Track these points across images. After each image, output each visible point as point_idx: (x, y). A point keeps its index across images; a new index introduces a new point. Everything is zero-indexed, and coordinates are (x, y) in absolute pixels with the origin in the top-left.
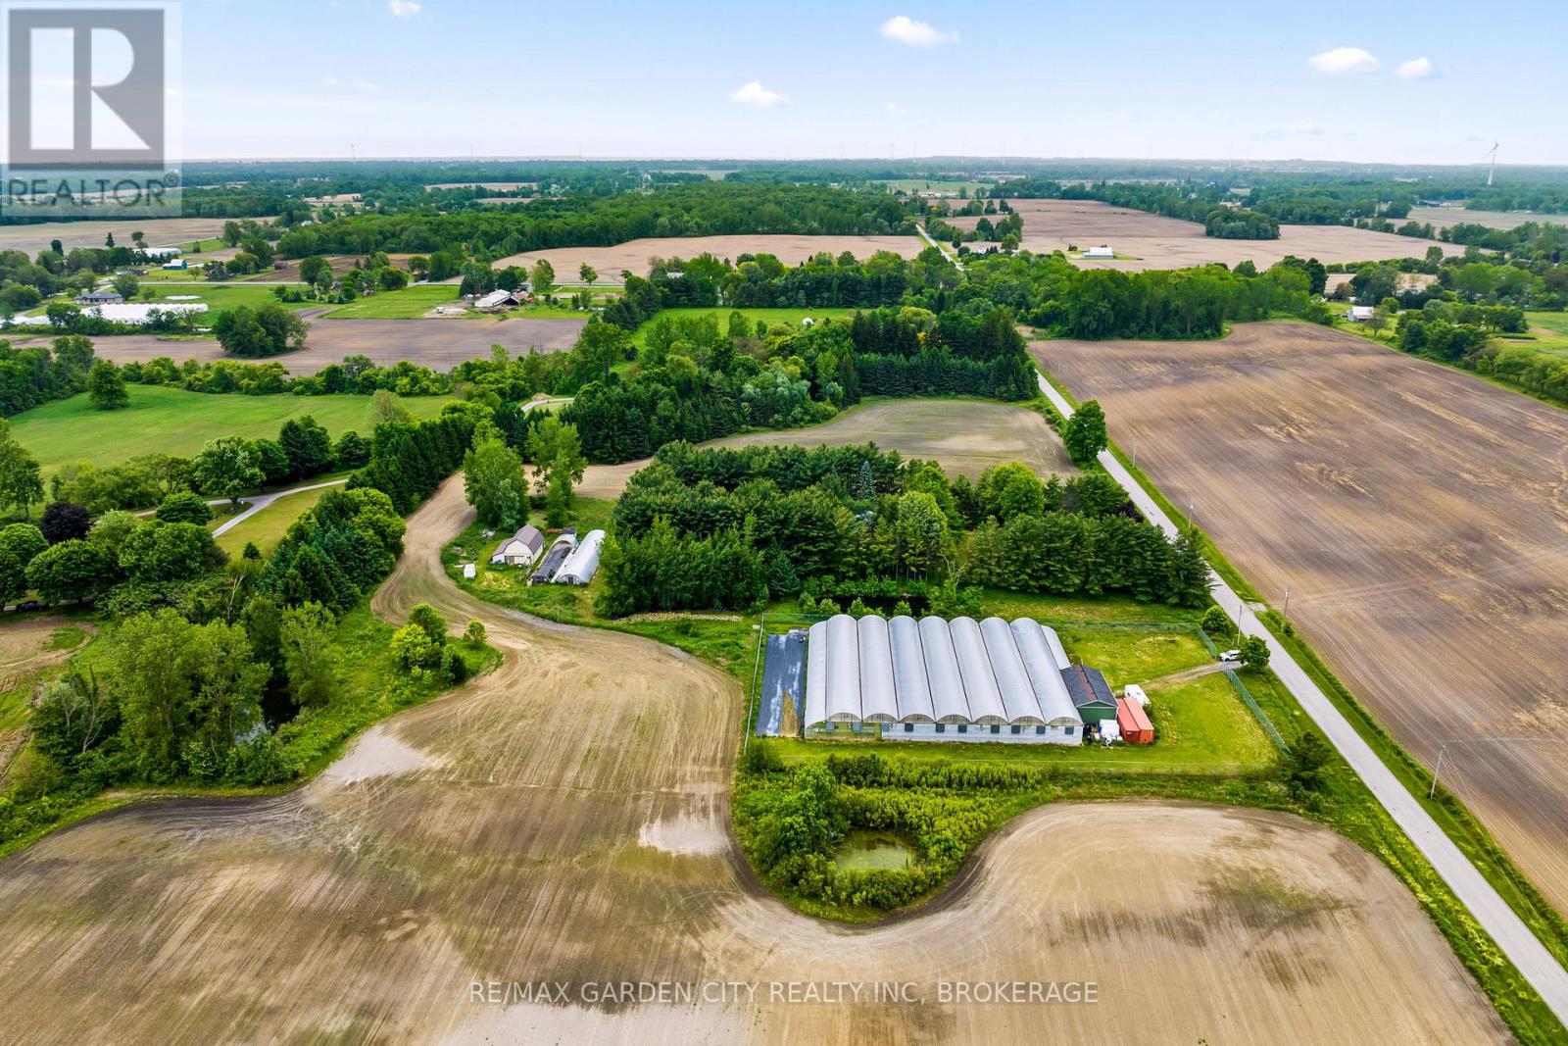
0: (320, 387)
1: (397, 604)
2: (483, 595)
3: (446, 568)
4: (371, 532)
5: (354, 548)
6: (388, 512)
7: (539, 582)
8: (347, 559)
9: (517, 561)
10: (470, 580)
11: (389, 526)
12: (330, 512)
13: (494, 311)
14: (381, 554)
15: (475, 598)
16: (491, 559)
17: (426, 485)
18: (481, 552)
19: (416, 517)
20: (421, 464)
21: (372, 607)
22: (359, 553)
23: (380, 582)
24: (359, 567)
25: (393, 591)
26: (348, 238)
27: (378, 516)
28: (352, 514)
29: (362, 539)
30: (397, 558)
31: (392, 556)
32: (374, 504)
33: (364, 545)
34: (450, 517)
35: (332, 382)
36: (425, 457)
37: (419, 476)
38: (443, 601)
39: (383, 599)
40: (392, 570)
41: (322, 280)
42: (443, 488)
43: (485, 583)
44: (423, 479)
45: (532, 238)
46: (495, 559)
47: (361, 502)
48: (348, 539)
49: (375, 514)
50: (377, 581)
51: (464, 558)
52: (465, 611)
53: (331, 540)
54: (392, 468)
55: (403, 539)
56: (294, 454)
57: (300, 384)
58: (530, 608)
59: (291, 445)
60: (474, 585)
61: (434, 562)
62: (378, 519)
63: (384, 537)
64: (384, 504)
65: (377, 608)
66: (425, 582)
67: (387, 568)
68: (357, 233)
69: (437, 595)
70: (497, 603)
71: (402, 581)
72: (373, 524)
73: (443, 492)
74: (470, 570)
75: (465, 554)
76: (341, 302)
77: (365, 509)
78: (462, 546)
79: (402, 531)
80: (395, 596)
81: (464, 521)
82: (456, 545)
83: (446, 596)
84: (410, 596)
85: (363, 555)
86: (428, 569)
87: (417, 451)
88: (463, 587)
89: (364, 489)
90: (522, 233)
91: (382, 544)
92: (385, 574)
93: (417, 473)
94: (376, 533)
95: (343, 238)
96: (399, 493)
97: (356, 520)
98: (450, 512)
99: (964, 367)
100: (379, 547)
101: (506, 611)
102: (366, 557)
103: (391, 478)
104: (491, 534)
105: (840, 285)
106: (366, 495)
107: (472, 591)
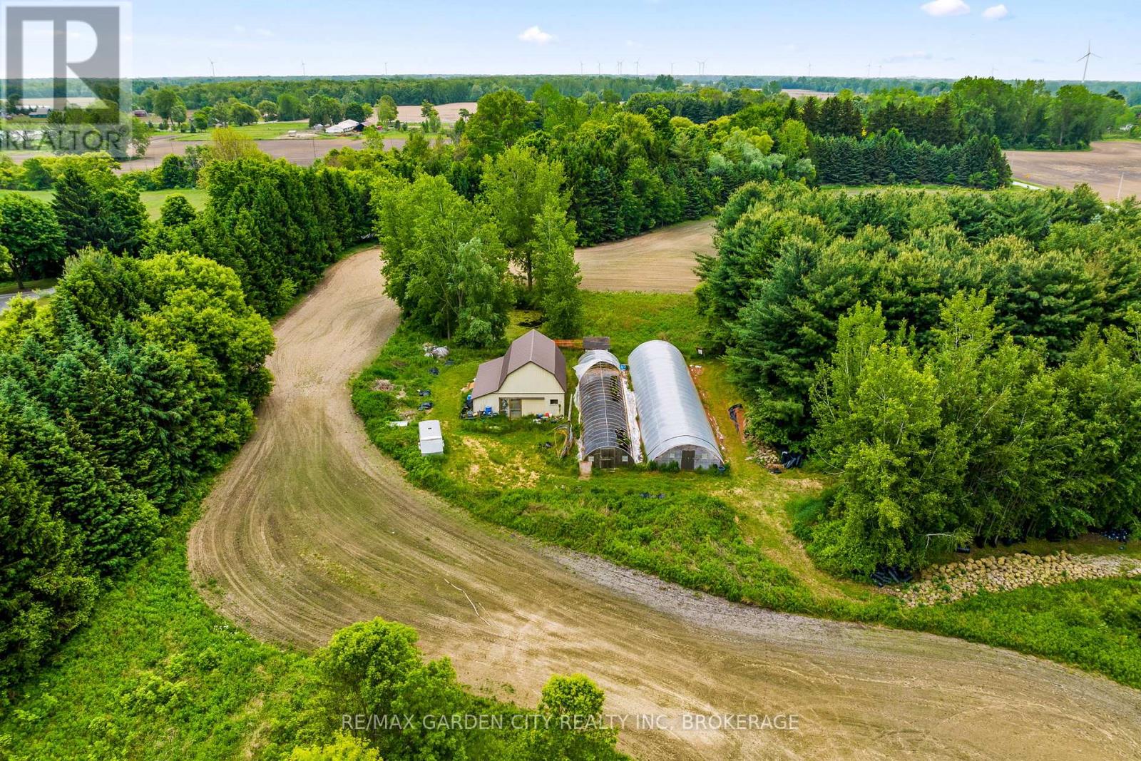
0: (154, 180)
1: (261, 539)
2: (486, 506)
3: (370, 430)
4: (190, 349)
5: (141, 390)
6: (233, 304)
7: (608, 465)
8: (118, 424)
9: (527, 409)
10: (437, 460)
11: (235, 335)
12: (85, 299)
13: (345, 134)
14: (215, 402)
15: (466, 516)
16: (468, 405)
17: (302, 268)
18: (435, 388)
19: (289, 323)
20: (293, 231)
21: (191, 554)
22: (155, 404)
23: (214, 471)
24: (155, 440)
25: (250, 495)
26: (203, 95)
27: (209, 310)
28: (143, 305)
29: (162, 365)
30: (256, 407)
31: (244, 403)
32: (201, 286)
33: (167, 382)
34: (352, 320)
35: (171, 175)
36: (297, 220)
37: (291, 252)
38: (382, 526)
39: (222, 525)
40: (246, 437)
41: (175, 114)
42: (331, 276)
43: (475, 469)
44: (298, 256)
45: (367, 96)
46: (478, 406)
47: (169, 280)
48: (125, 368)
49: (201, 307)
50: (207, 471)
51: (405, 403)
52: (452, 561)
53: (74, 371)
54: (242, 230)
55: (269, 364)
56: (76, 223)
57: (133, 178)
58: (640, 552)
59: (70, 207)
60: (450, 474)
61: (339, 412)
62: (209, 320)
63: (223, 361)
64: (222, 286)
65: (205, 558)
66: (326, 466)
67: (232, 435)
68: (212, 91)
69: (364, 508)
70: (531, 531)
71: (269, 466)
72: (194, 330)
73: (332, 283)
74: (431, 436)
75: (402, 395)
76: (193, 131)
77: (175, 296)
78: (393, 378)
79: (266, 348)
80: (253, 511)
81: (380, 328)
82: (379, 374)
83: (385, 509)
84: (296, 514)
85: (166, 407)
86: (327, 431)
87: (286, 208)
88: (427, 484)
89: (177, 254)
90: (358, 91)
91: (219, 377)
92: (226, 449)
93: (288, 247)
94: (203, 351)
95: (198, 96)
96: (255, 277)
97: (154, 320)
98: (352, 313)
99: (927, 152)
100: (214, 385)
101: (567, 559)
102: (176, 414)
103: (241, 249)
104: (442, 351)
105: (684, 109)
106: (181, 265)
107: (452, 495)
